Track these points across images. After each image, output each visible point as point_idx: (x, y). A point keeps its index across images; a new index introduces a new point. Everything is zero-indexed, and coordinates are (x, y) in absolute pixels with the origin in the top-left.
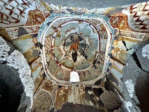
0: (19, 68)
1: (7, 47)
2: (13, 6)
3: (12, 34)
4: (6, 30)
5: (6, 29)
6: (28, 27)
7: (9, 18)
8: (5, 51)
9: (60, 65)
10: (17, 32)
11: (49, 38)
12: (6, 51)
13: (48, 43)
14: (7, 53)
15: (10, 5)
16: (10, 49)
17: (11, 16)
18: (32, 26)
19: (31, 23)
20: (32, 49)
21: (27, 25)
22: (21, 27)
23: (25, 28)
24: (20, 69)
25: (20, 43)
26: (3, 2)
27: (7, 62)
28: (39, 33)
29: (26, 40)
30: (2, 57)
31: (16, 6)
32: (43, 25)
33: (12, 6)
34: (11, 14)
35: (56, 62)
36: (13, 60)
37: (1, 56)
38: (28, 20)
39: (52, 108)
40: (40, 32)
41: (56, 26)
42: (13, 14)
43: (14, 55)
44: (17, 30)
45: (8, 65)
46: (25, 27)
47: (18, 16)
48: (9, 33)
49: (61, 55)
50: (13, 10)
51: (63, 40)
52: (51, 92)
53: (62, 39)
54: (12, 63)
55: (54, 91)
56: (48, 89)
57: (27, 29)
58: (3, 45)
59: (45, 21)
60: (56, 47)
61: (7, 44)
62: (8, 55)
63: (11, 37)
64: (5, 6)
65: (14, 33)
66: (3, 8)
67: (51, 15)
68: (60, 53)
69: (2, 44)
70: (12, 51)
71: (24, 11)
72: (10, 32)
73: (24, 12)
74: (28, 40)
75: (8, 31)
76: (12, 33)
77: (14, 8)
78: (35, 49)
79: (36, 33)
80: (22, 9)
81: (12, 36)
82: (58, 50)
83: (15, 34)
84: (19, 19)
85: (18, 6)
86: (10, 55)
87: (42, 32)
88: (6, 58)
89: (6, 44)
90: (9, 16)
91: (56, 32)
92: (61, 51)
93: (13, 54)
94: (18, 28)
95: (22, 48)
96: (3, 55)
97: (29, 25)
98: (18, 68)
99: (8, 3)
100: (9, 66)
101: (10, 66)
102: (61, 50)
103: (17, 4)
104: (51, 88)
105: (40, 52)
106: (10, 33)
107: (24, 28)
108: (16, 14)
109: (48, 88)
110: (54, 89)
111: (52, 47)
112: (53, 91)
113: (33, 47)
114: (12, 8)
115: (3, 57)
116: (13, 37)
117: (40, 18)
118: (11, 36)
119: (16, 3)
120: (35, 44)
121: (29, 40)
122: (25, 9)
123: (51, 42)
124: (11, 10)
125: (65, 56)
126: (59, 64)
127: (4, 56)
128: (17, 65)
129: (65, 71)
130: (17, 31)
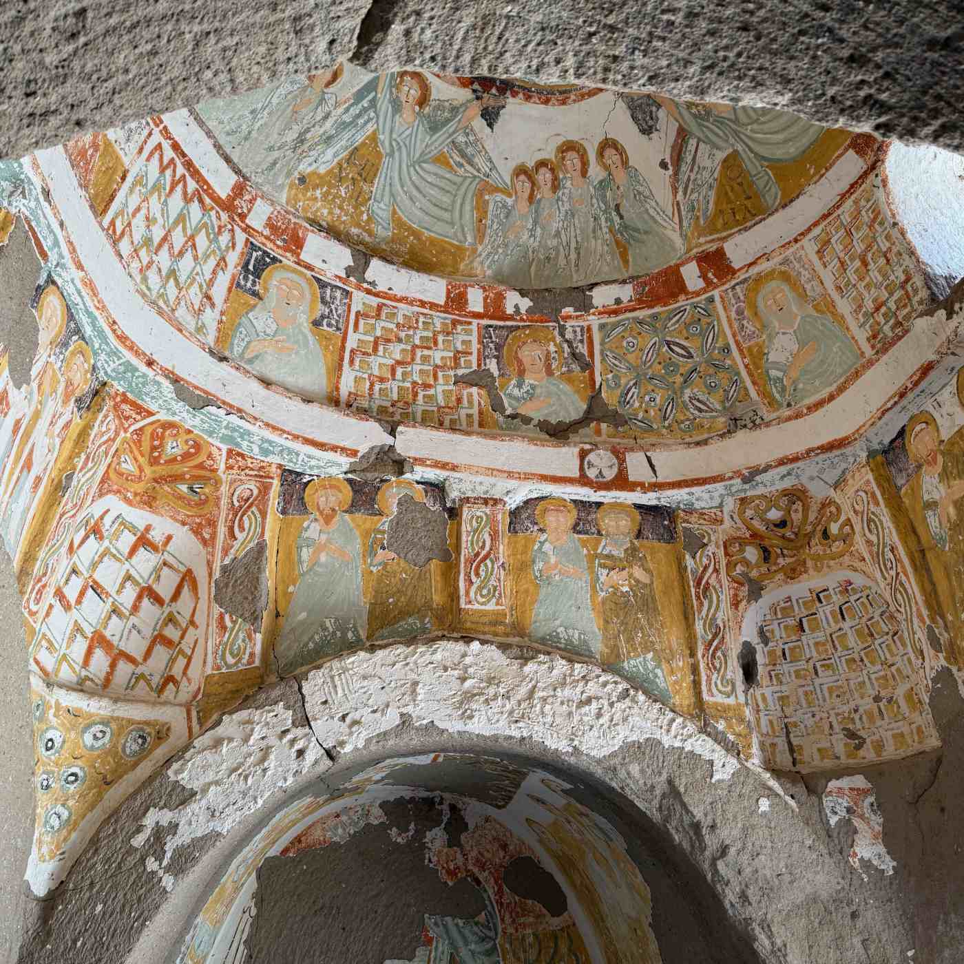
0: (404, 710)
1: (272, 714)
2: (120, 581)
3: (237, 655)
4: (214, 675)
5: (209, 671)
6: (222, 530)
7: (176, 614)
8: (285, 732)
9: (715, 263)
10: (234, 622)
11: (351, 343)
12: (288, 730)
13: (396, 351)
14: (294, 730)
15: (119, 592)
16: (287, 708)
17: (167, 601)
18: (224, 502)
19: (202, 503)
20: (370, 551)
21: (214, 536)
22: (213, 584)
23: (227, 561)
24: (409, 709)
25: (303, 615)
26: (110, 618)
27: (335, 747)
28: (275, 459)
29: (305, 567)
30: (298, 757)
31: (118, 564)
32: (211, 434)
33: (122, 586)
34: (158, 600)
35: (643, 301)
36: (343, 718)
37: (294, 755)
38: (184, 524)
39: (934, 680)
40: (265, 452)
41: (233, 258)
42: (158, 589)
43: (325, 702)
44: (221, 617)
45: (348, 748)
46: (219, 554)
47: (165, 564)
48: (228, 667)
49: (620, 177)
50: (141, 581)
51: (423, 101)
52: (858, 564)
53: (408, 114)
54: (351, 734)
55: (869, 542)
56: (817, 558)
57: (237, 544)
58: (257, 728)
59: (176, 419)
60: (480, 234)
61: (258, 712)
62: (307, 730)
63: (249, 663)
64: (125, 616)
65: (233, 644)
66: (134, 626)
67: (118, 387)
68: (596, 172)
69: (252, 730)
70: (300, 704)
71: (134, 527)
72: (223, 657)
73: (142, 528)
74: (305, 553)
75: (219, 668)
76: (231, 654)
77: (128, 577)
78: (385, 523)
79: (276, 483)
80: (128, 539)
81: (247, 656)
82: (545, 192)
83: (241, 635)
84: (183, 569)
85: (114, 556)
86: (312, 723)
87: (270, 442)
88: (312, 745)
89: (257, 715)
90: (167, 610)
91: (295, 243)
92: (569, 147)
93: (313, 706)
94: (217, 610)
95: (337, 619)
96: (293, 750)
97: (212, 524)
98: (402, 715)
99: (111, 600)
100: (356, 749)
101: (360, 745)
102: (549, 154)
103: (106, 559)
104: (834, 528)
105: (428, 484)
106: (231, 660)
107: (224, 569)
108: (157, 572)
109: (817, 547)
110: (857, 528)
111: (456, 301)
112: (859, 544)
113: (366, 534)
114: (128, 584)
115: (301, 753)
116: (252, 655)
117: (161, 445)
118: (244, 661)
119: (101, 566)
120: (353, 508)
121: (310, 543)
122: (122, 523)
123: (404, 309)
124: (138, 590)
125: (647, 131)
126: (691, 275)
127: (299, 745)
128: (378, 715)
129: (809, 247)
130: (227, 617)
